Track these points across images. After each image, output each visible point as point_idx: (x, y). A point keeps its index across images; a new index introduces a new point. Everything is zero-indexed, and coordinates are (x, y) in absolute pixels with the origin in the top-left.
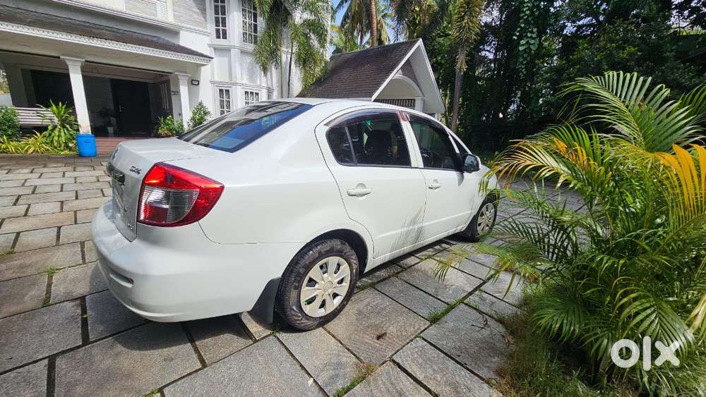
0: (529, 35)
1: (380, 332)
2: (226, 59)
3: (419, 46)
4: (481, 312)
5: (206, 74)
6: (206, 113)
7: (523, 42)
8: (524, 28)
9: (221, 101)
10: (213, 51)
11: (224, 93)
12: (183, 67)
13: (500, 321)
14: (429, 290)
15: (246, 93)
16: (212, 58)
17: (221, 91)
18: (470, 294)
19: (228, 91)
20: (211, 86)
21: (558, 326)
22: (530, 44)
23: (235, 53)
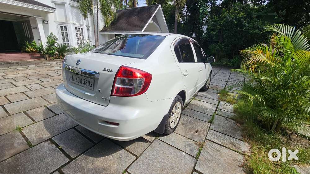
0: (204, 5)
1: (196, 130)
2: (62, 10)
3: (159, 8)
4: (224, 117)
5: (51, 17)
6: (55, 39)
7: (201, 8)
8: (202, 2)
9: (62, 32)
10: (54, 5)
11: (64, 28)
12: (39, 13)
13: (232, 119)
14: (201, 111)
15: (76, 28)
16: (56, 9)
17: (62, 27)
18: (216, 111)
19: (65, 27)
20: (55, 24)
21: (270, 116)
22: (204, 10)
23: (68, 7)
